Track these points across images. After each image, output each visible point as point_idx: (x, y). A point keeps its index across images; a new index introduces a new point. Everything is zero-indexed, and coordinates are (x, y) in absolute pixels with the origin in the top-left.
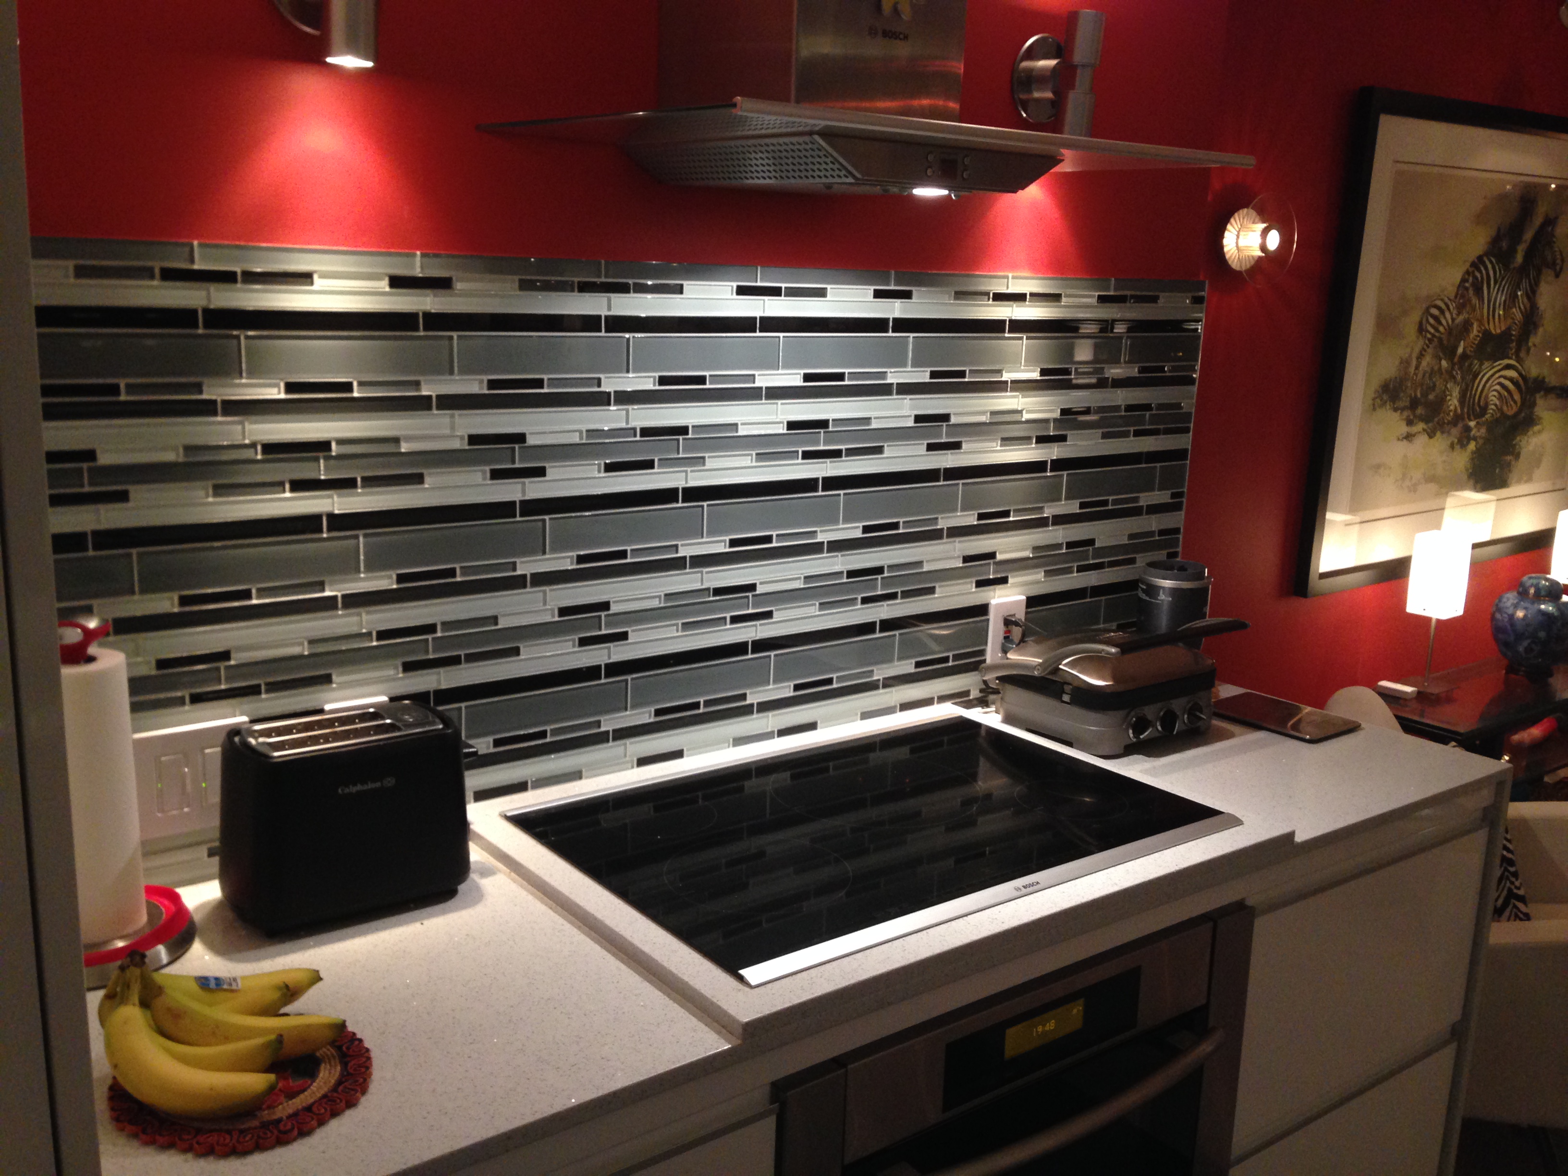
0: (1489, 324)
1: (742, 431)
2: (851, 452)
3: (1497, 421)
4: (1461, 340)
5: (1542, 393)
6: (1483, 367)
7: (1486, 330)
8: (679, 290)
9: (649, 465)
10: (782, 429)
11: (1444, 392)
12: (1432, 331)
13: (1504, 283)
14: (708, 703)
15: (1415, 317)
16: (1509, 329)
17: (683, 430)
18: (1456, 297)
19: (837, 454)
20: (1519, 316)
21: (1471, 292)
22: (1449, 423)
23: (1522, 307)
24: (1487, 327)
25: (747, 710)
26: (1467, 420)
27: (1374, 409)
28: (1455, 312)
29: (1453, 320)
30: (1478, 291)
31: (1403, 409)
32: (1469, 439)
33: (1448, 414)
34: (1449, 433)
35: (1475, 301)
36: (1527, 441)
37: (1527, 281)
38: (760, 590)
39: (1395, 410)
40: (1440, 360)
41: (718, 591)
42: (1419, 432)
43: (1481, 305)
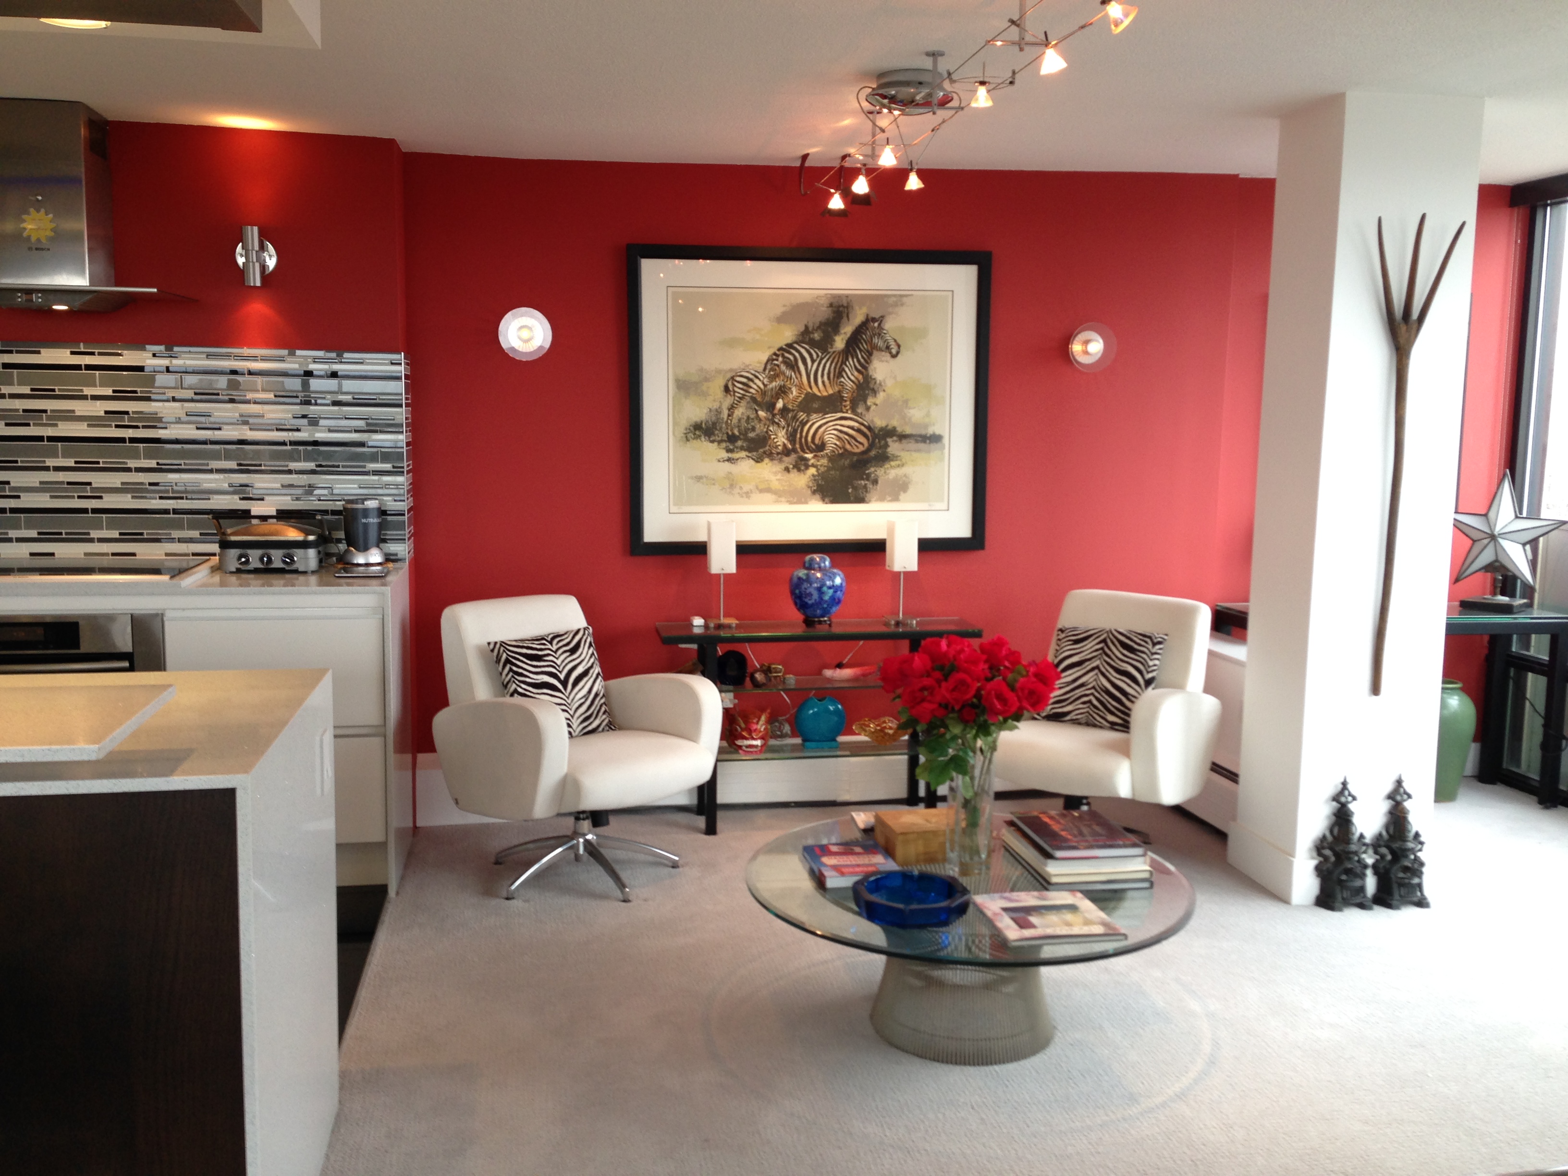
0: (811, 388)
1: (78, 414)
2: (144, 427)
3: (841, 455)
4: (778, 399)
5: (895, 438)
6: (812, 417)
7: (807, 394)
8: (39, 352)
9: (28, 425)
10: (102, 414)
11: (767, 432)
12: (742, 392)
13: (823, 362)
14: (67, 534)
15: (720, 382)
16: (839, 392)
17: (45, 411)
18: (765, 369)
19: (137, 427)
20: (849, 385)
21: (783, 367)
22: (778, 454)
23: (852, 378)
24: (809, 390)
25: (91, 540)
26: (802, 453)
27: (688, 440)
28: (766, 381)
29: (765, 385)
30: (793, 366)
31: (720, 442)
32: (807, 467)
33: (777, 447)
34: (781, 461)
35: (788, 372)
36: (885, 472)
37: (855, 360)
38: (94, 485)
39: (712, 442)
40: (757, 411)
41: (69, 483)
42: (743, 458)
43: (798, 376)
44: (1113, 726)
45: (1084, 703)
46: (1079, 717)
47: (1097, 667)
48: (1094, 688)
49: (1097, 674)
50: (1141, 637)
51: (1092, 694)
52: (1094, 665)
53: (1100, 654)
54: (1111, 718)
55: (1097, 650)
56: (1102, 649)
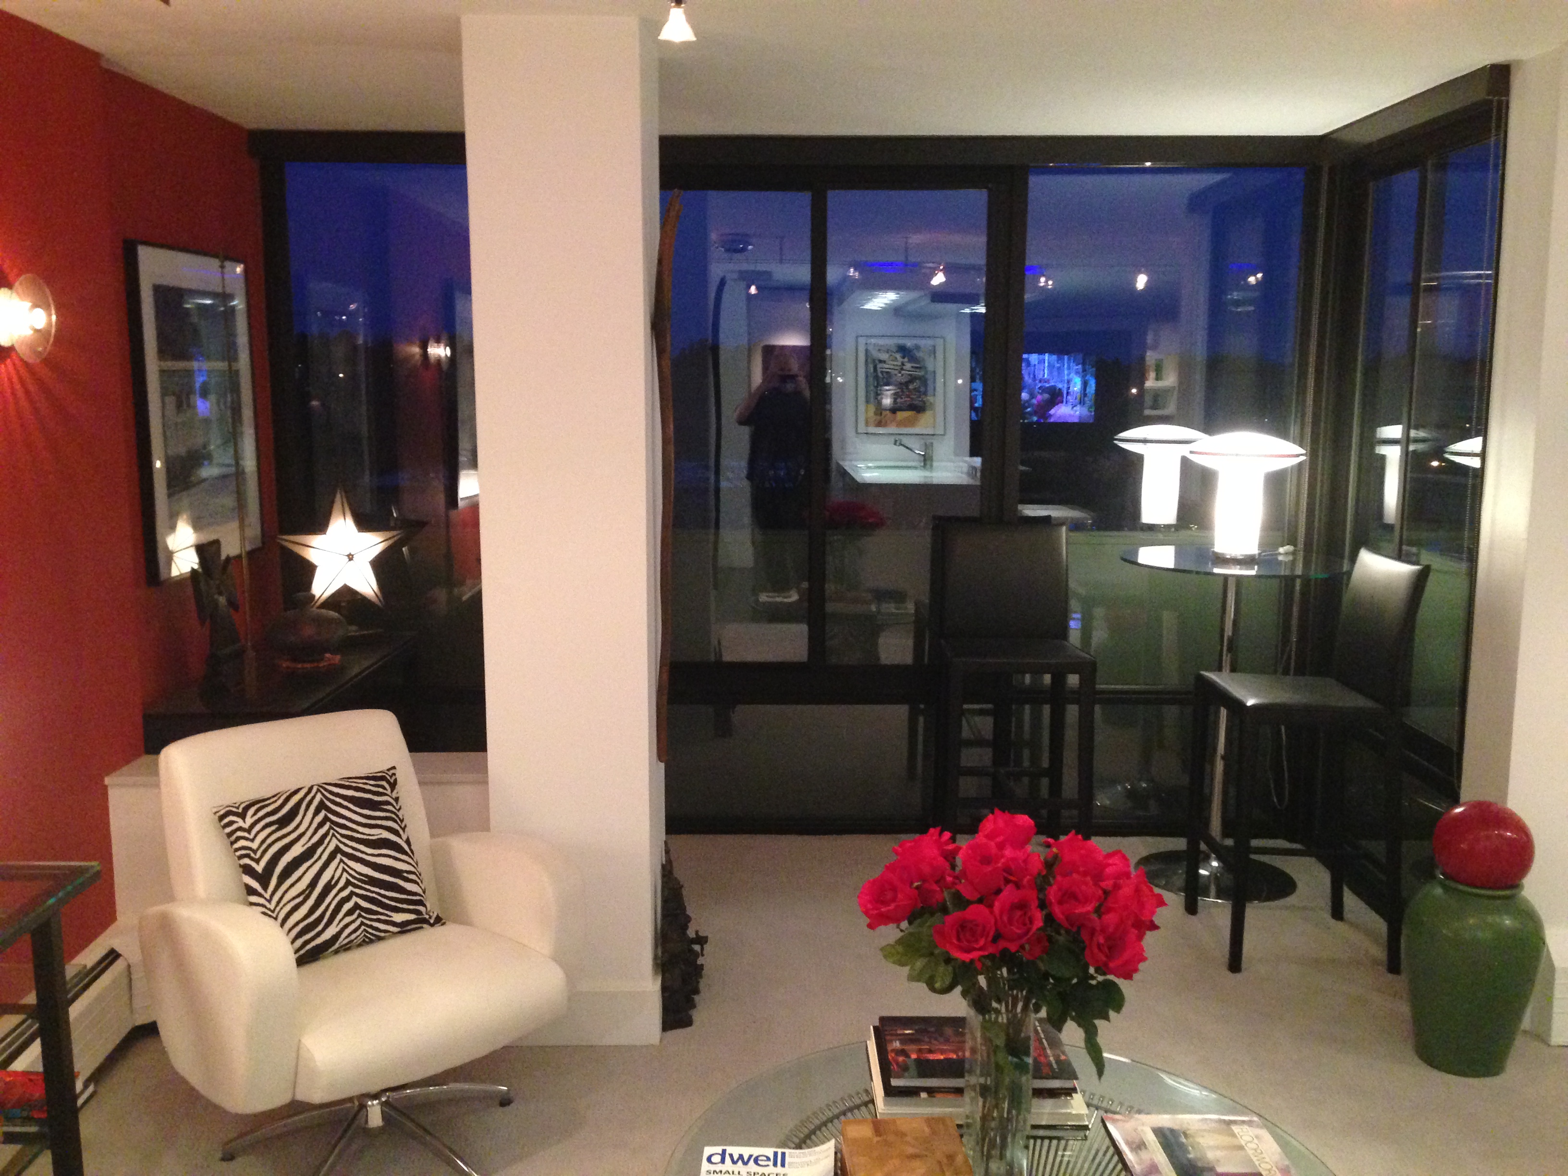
44: (404, 928)
45: (350, 913)
46: (353, 936)
47: (337, 850)
48: (348, 883)
49: (341, 861)
50: (372, 782)
51: (352, 894)
52: (331, 847)
53: (331, 828)
54: (399, 918)
55: (321, 825)
56: (326, 819)
